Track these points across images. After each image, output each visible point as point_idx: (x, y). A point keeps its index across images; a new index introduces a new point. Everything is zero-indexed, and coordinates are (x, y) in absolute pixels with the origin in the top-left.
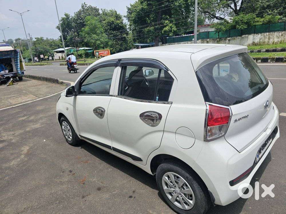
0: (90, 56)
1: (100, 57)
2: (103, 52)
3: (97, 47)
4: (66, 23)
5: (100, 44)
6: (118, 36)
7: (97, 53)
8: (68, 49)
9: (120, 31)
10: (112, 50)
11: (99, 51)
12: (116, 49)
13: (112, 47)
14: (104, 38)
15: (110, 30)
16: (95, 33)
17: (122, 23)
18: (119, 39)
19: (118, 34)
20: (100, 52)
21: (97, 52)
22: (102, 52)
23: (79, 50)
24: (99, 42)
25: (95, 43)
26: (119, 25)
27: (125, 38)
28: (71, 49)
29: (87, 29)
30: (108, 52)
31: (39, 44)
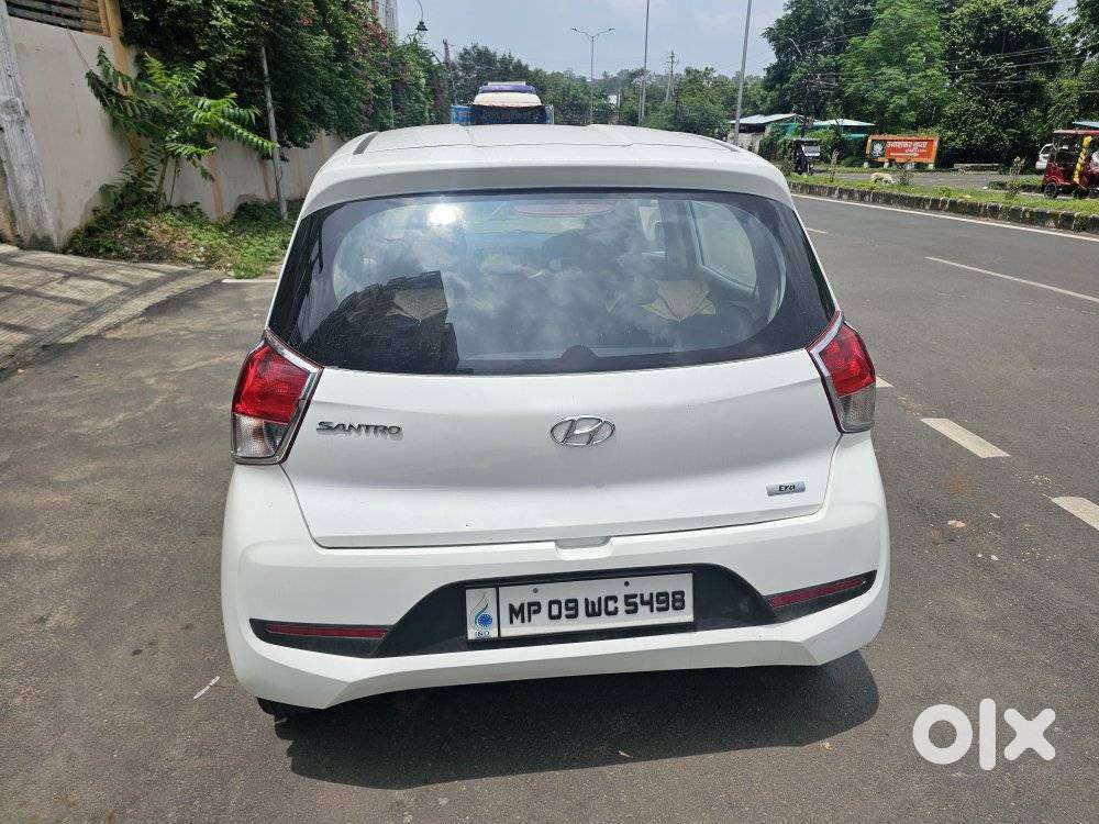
0: (852, 154)
1: (886, 165)
2: (906, 144)
3: (888, 122)
4: (804, 17)
5: (903, 109)
6: (1001, 76)
7: (878, 148)
8: (777, 121)
9: (1020, 54)
10: (952, 139)
11: (891, 137)
12: (970, 136)
13: (955, 126)
14: (932, 82)
15: (974, 47)
16: (902, 61)
17: (1043, 18)
18: (1001, 94)
19: (1002, 68)
20: (890, 144)
21: (880, 141)
22: (899, 145)
23: (817, 128)
24: (903, 101)
25: (882, 106)
26: (1021, 28)
27: (1037, 87)
28: (792, 120)
29: (872, 41)
30: (929, 147)
31: (694, 94)
